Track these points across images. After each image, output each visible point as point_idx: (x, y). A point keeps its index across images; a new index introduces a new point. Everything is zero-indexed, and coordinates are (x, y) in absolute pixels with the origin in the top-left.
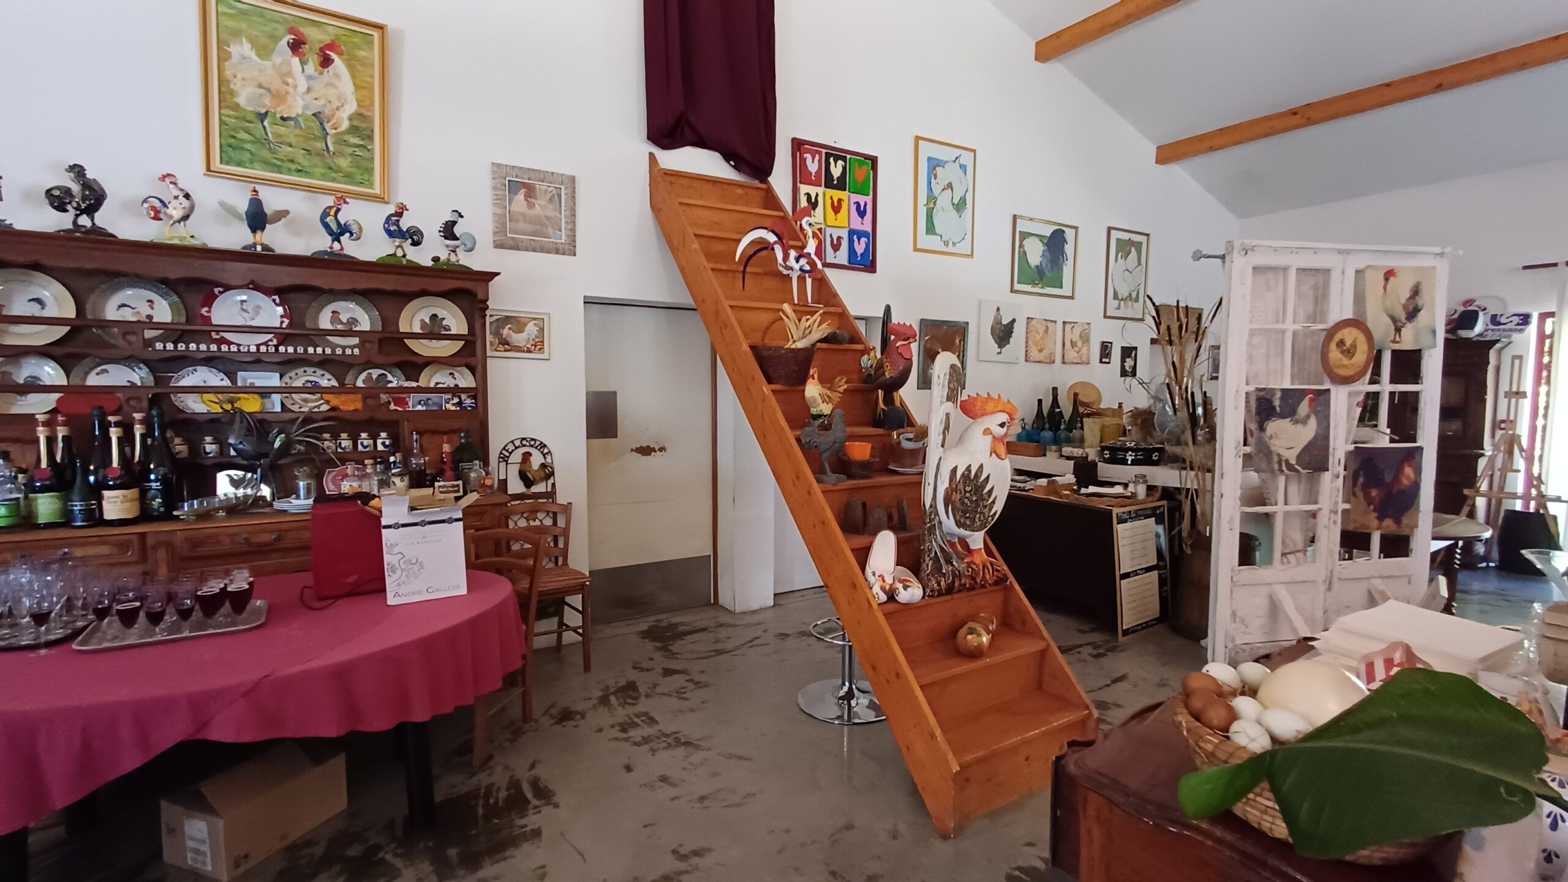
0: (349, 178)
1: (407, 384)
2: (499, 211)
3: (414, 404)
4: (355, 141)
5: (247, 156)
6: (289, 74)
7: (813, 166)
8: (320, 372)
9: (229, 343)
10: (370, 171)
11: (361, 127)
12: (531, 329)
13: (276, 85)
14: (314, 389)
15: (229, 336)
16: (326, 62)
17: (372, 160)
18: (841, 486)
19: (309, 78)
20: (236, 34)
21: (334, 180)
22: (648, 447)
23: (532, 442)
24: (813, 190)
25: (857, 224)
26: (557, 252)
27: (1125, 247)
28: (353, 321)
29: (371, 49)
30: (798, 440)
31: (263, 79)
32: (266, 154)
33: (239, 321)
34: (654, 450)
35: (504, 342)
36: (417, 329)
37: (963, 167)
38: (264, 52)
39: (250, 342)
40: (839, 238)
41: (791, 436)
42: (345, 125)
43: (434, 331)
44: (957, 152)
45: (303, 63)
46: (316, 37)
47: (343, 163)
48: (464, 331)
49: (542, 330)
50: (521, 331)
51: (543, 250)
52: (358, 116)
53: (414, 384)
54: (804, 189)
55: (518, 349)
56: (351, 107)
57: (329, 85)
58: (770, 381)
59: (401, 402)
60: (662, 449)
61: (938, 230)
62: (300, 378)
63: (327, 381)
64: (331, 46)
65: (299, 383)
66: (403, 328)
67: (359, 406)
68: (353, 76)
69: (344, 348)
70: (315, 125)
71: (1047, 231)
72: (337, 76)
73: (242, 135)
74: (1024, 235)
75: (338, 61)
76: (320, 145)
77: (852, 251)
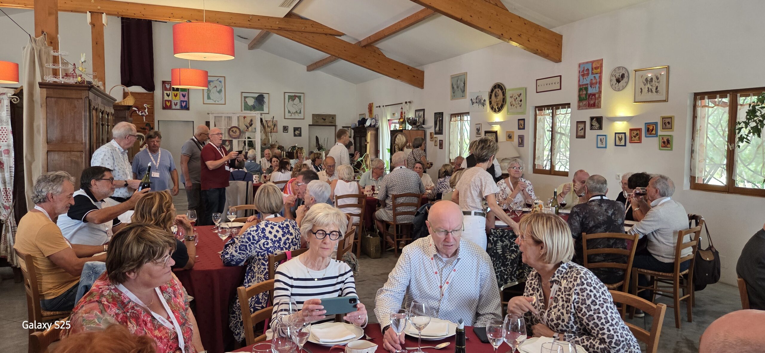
7: (168, 86)
24: (168, 92)
25: (183, 99)
27: (292, 98)
37: (220, 82)
40: (177, 103)
44: (217, 78)
54: (165, 92)
61: (211, 98)
71: (256, 95)
74: (245, 97)
77: (181, 106)
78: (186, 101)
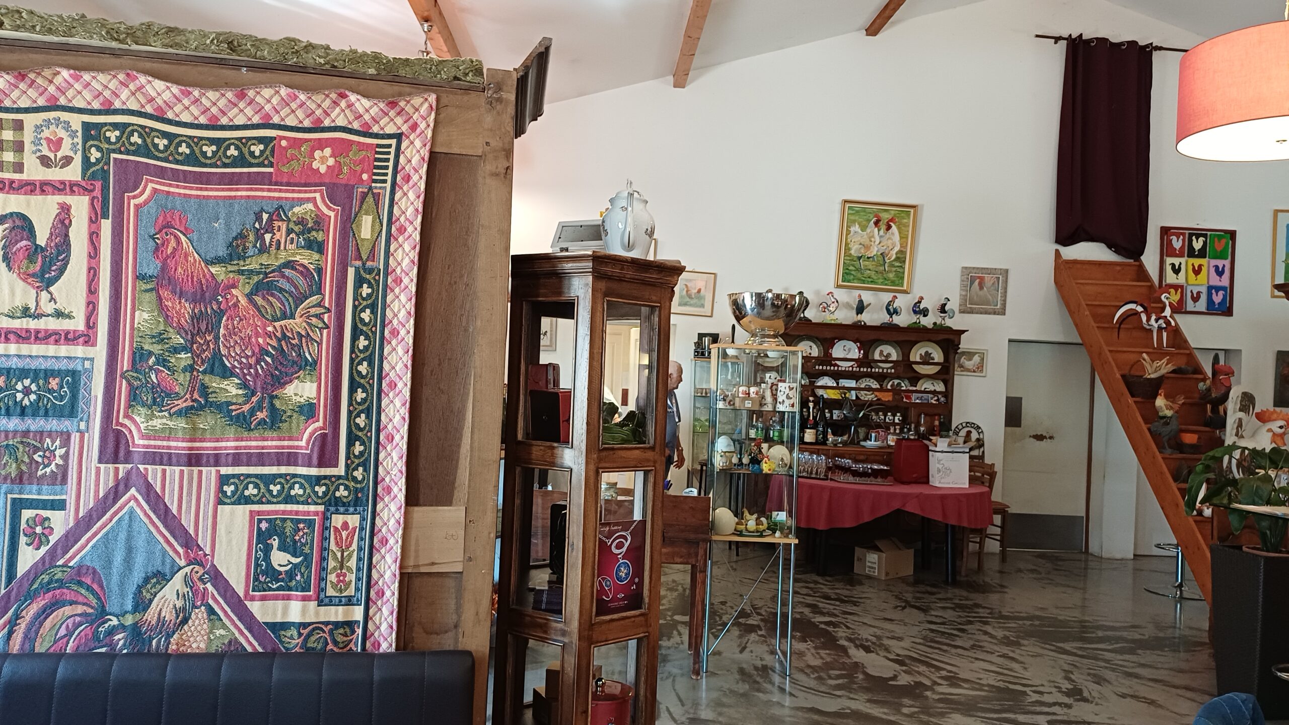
0: (893, 283)
1: (911, 388)
2: (964, 293)
3: (915, 399)
4: (897, 264)
5: (852, 277)
6: (873, 237)
7: (1177, 244)
8: (872, 380)
9: (838, 366)
10: (903, 278)
11: (901, 258)
12: (976, 358)
13: (867, 242)
14: (869, 389)
15: (838, 362)
16: (889, 227)
17: (904, 273)
18: (1174, 456)
19: (881, 237)
20: (854, 222)
21: (886, 285)
22: (1042, 435)
23: (972, 425)
24: (1176, 261)
25: (1215, 281)
26: (995, 313)
28: (889, 355)
29: (909, 218)
30: (1149, 429)
31: (862, 241)
32: (859, 275)
33: (841, 356)
34: (1045, 437)
35: (961, 366)
36: (918, 360)
38: (864, 228)
39: (844, 365)
40: (1199, 293)
41: (1144, 427)
42: (894, 257)
43: (927, 360)
45: (879, 230)
46: (885, 216)
47: (891, 276)
48: (942, 360)
49: (983, 359)
50: (970, 360)
51: (986, 312)
52: (900, 252)
53: (914, 389)
54: (1169, 260)
55: (969, 370)
56: (897, 249)
57: (889, 238)
58: (1133, 396)
59: (909, 398)
60: (1051, 438)
62: (864, 383)
63: (875, 385)
64: (892, 220)
65: (863, 386)
66: (912, 359)
67: (890, 399)
68: (900, 233)
69: (883, 369)
70: (881, 259)
72: (893, 234)
73: (851, 268)
75: (894, 227)
76: (882, 268)
77: (1210, 301)
78: (1223, 288)
